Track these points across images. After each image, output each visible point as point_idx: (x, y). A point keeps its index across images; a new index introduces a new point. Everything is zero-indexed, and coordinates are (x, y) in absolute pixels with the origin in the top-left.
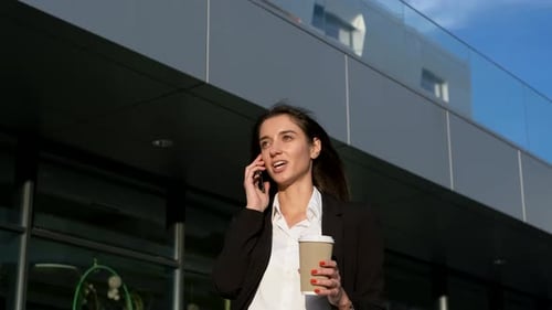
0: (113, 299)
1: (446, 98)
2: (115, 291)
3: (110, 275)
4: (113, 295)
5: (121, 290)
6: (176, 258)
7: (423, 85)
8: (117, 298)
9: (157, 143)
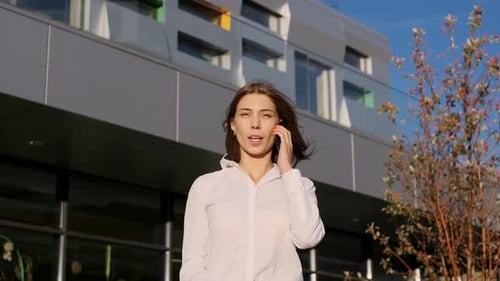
0: (7, 261)
1: (370, 71)
2: (9, 254)
3: (5, 241)
4: (7, 257)
5: (14, 253)
6: (61, 226)
7: (346, 60)
8: (10, 259)
9: (32, 143)
